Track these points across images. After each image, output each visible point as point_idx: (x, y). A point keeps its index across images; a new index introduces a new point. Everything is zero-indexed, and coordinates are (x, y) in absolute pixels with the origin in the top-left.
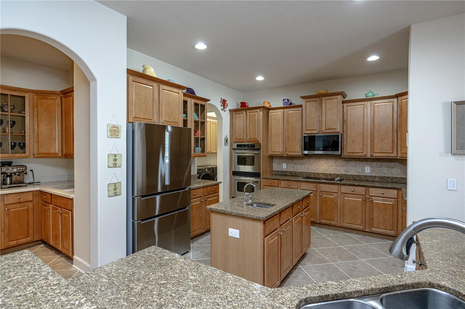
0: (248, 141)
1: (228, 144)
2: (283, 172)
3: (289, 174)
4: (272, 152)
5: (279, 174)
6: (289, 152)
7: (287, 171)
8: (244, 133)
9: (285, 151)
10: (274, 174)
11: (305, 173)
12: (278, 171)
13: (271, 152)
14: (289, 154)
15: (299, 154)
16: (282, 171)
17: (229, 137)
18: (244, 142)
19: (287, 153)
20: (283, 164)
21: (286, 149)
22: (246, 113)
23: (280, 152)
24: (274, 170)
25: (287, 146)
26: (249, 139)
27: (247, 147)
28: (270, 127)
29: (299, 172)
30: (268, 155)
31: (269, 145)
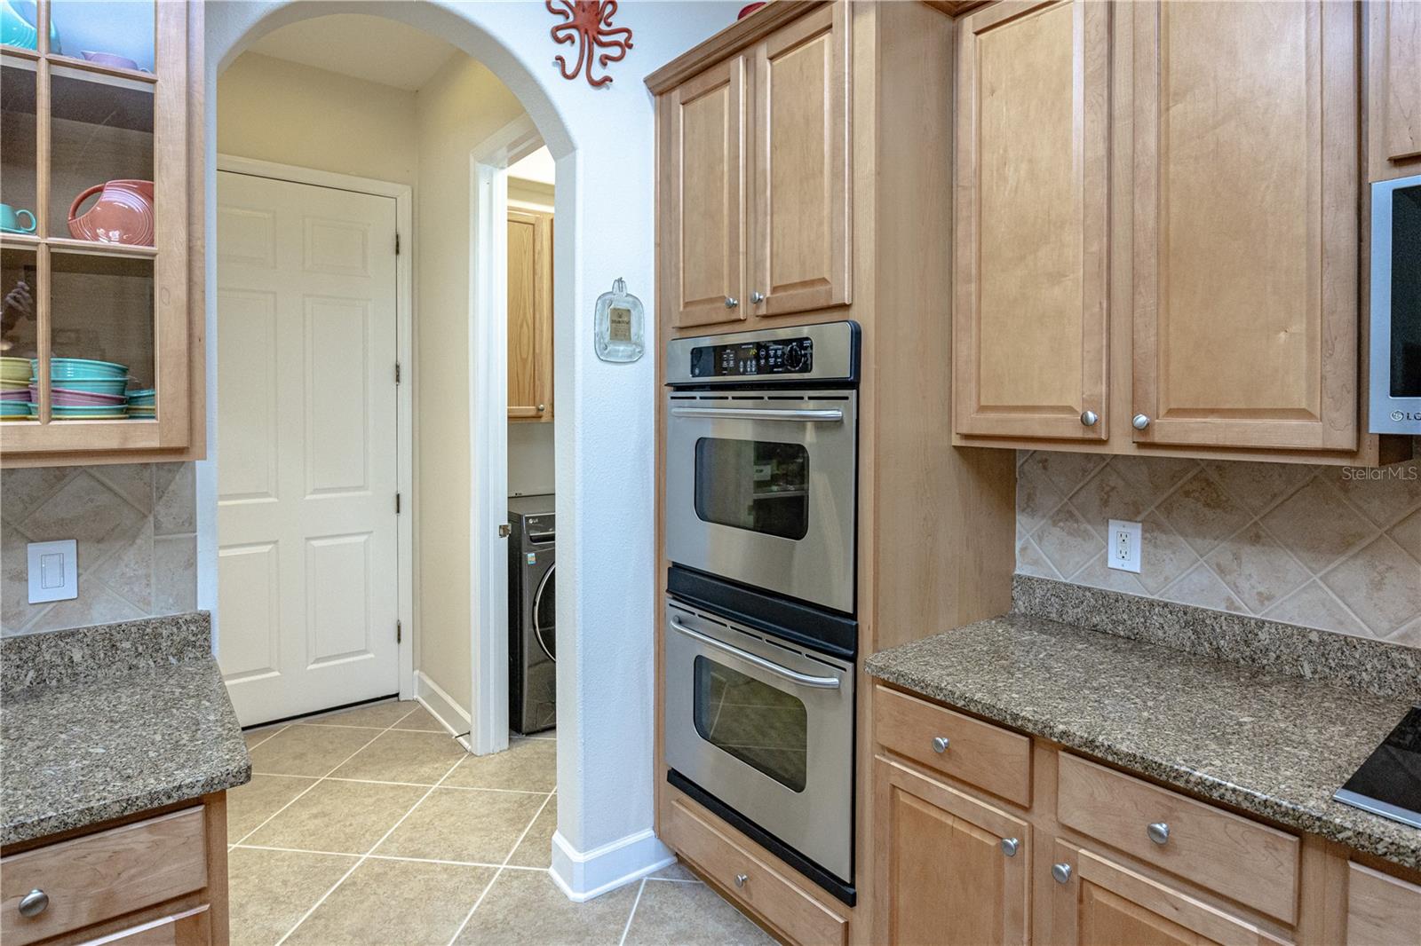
0: (763, 310)
1: (641, 345)
2: (1107, 601)
3: (1173, 633)
4: (992, 415)
5: (1071, 614)
6: (1171, 412)
7: (1152, 604)
8: (734, 250)
9: (1120, 409)
10: (1021, 606)
11: (1383, 651)
12: (1062, 591)
13: (983, 409)
14: (1171, 430)
15: (1317, 444)
16: (1104, 595)
17: (643, 288)
18: (737, 327)
19: (1142, 419)
20: (1115, 528)
21: (1135, 382)
22: (751, 66)
23: (1070, 410)
24: (1022, 570)
25: (1147, 340)
26: (774, 290)
27: (760, 371)
28: (965, 174)
29: (1303, 632)
30: (957, 442)
31: (964, 349)
